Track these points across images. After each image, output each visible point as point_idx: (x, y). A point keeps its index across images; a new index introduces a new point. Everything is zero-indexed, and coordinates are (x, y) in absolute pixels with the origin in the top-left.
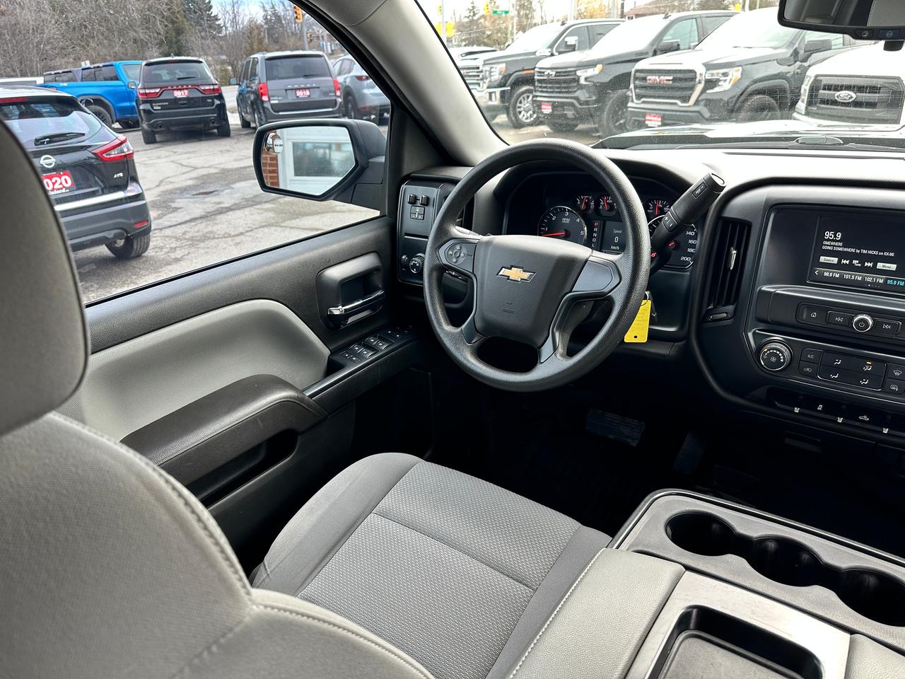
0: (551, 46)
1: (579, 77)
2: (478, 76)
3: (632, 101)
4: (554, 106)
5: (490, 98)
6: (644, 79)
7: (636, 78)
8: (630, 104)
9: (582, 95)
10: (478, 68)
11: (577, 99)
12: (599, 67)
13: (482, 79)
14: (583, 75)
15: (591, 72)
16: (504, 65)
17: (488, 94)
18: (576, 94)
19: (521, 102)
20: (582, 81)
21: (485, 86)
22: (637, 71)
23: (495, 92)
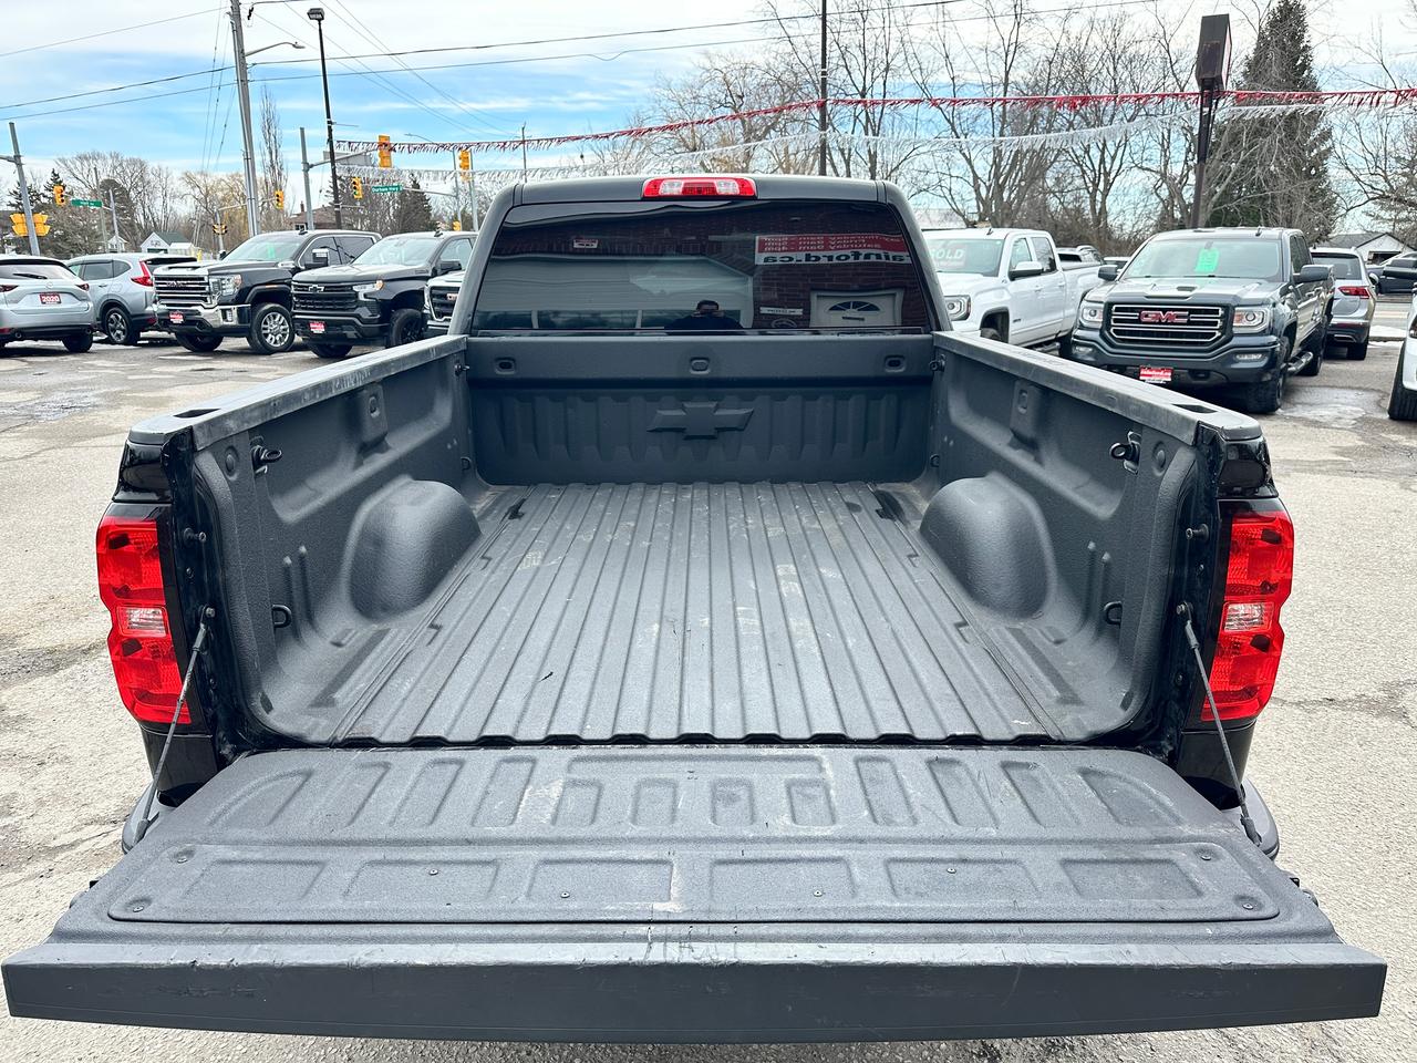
0: (294, 258)
1: (357, 293)
2: (204, 289)
3: (432, 319)
4: (327, 324)
5: (225, 317)
6: (445, 296)
7: (432, 296)
8: (429, 322)
9: (365, 313)
10: (202, 279)
11: (358, 317)
12: (379, 284)
13: (209, 293)
14: (362, 291)
15: (369, 288)
16: (239, 277)
17: (220, 313)
18: (355, 312)
19: (265, 323)
20: (362, 298)
21: (215, 302)
22: (433, 288)
23: (230, 310)
